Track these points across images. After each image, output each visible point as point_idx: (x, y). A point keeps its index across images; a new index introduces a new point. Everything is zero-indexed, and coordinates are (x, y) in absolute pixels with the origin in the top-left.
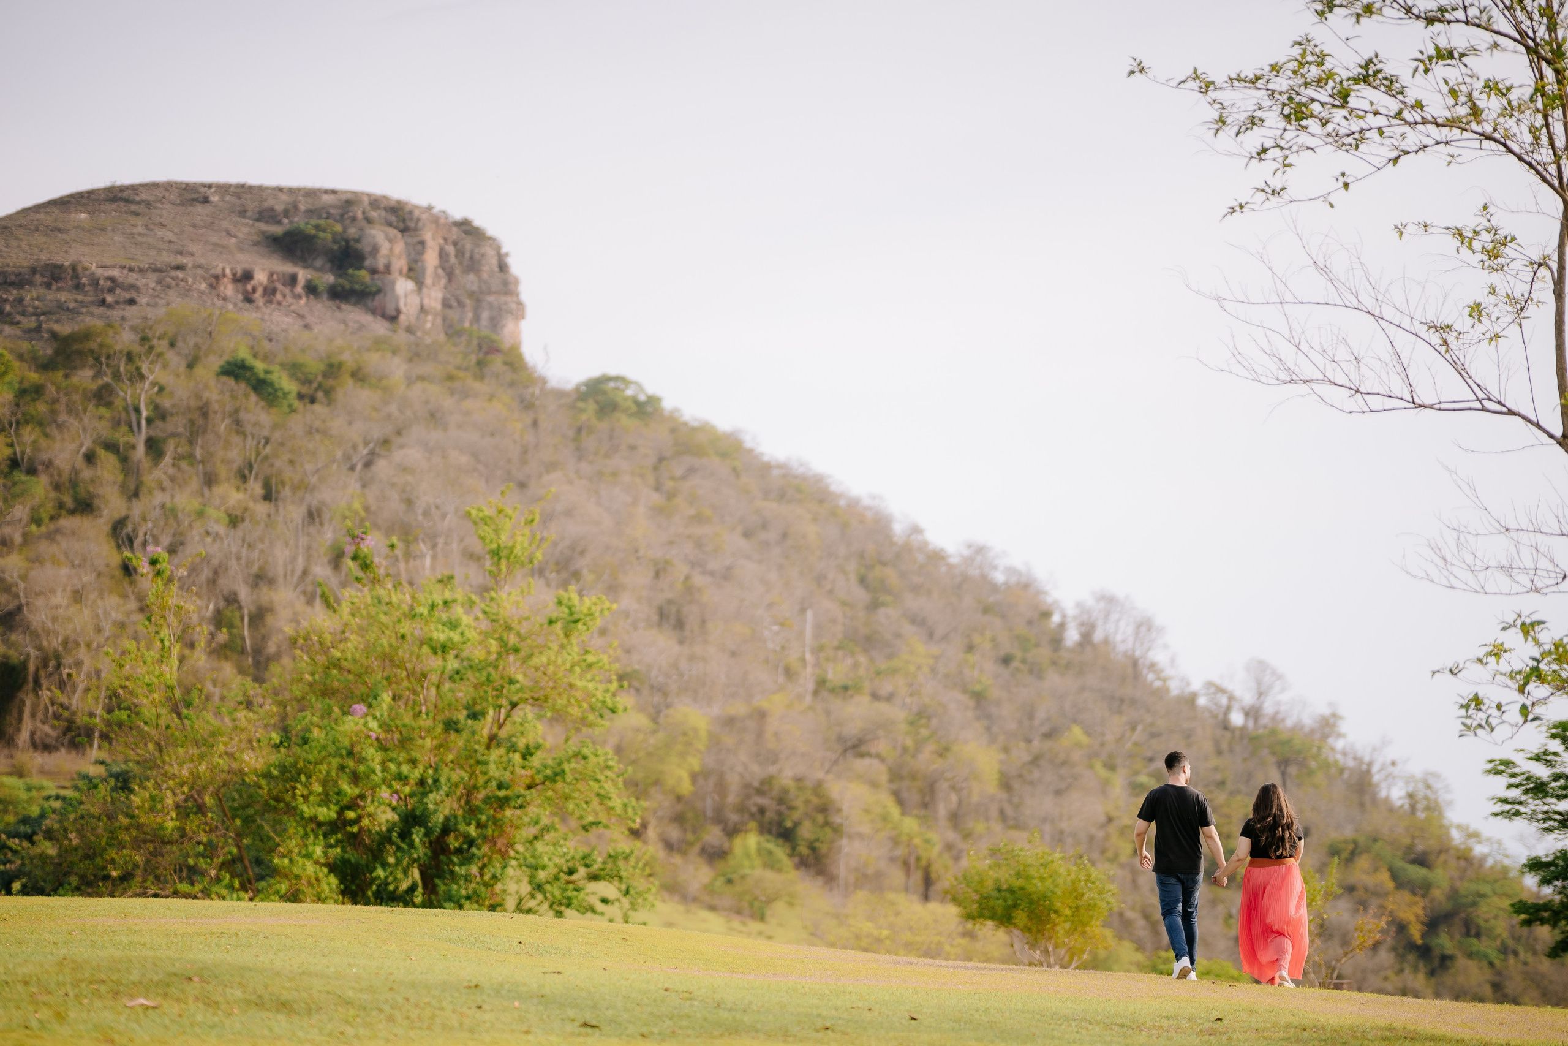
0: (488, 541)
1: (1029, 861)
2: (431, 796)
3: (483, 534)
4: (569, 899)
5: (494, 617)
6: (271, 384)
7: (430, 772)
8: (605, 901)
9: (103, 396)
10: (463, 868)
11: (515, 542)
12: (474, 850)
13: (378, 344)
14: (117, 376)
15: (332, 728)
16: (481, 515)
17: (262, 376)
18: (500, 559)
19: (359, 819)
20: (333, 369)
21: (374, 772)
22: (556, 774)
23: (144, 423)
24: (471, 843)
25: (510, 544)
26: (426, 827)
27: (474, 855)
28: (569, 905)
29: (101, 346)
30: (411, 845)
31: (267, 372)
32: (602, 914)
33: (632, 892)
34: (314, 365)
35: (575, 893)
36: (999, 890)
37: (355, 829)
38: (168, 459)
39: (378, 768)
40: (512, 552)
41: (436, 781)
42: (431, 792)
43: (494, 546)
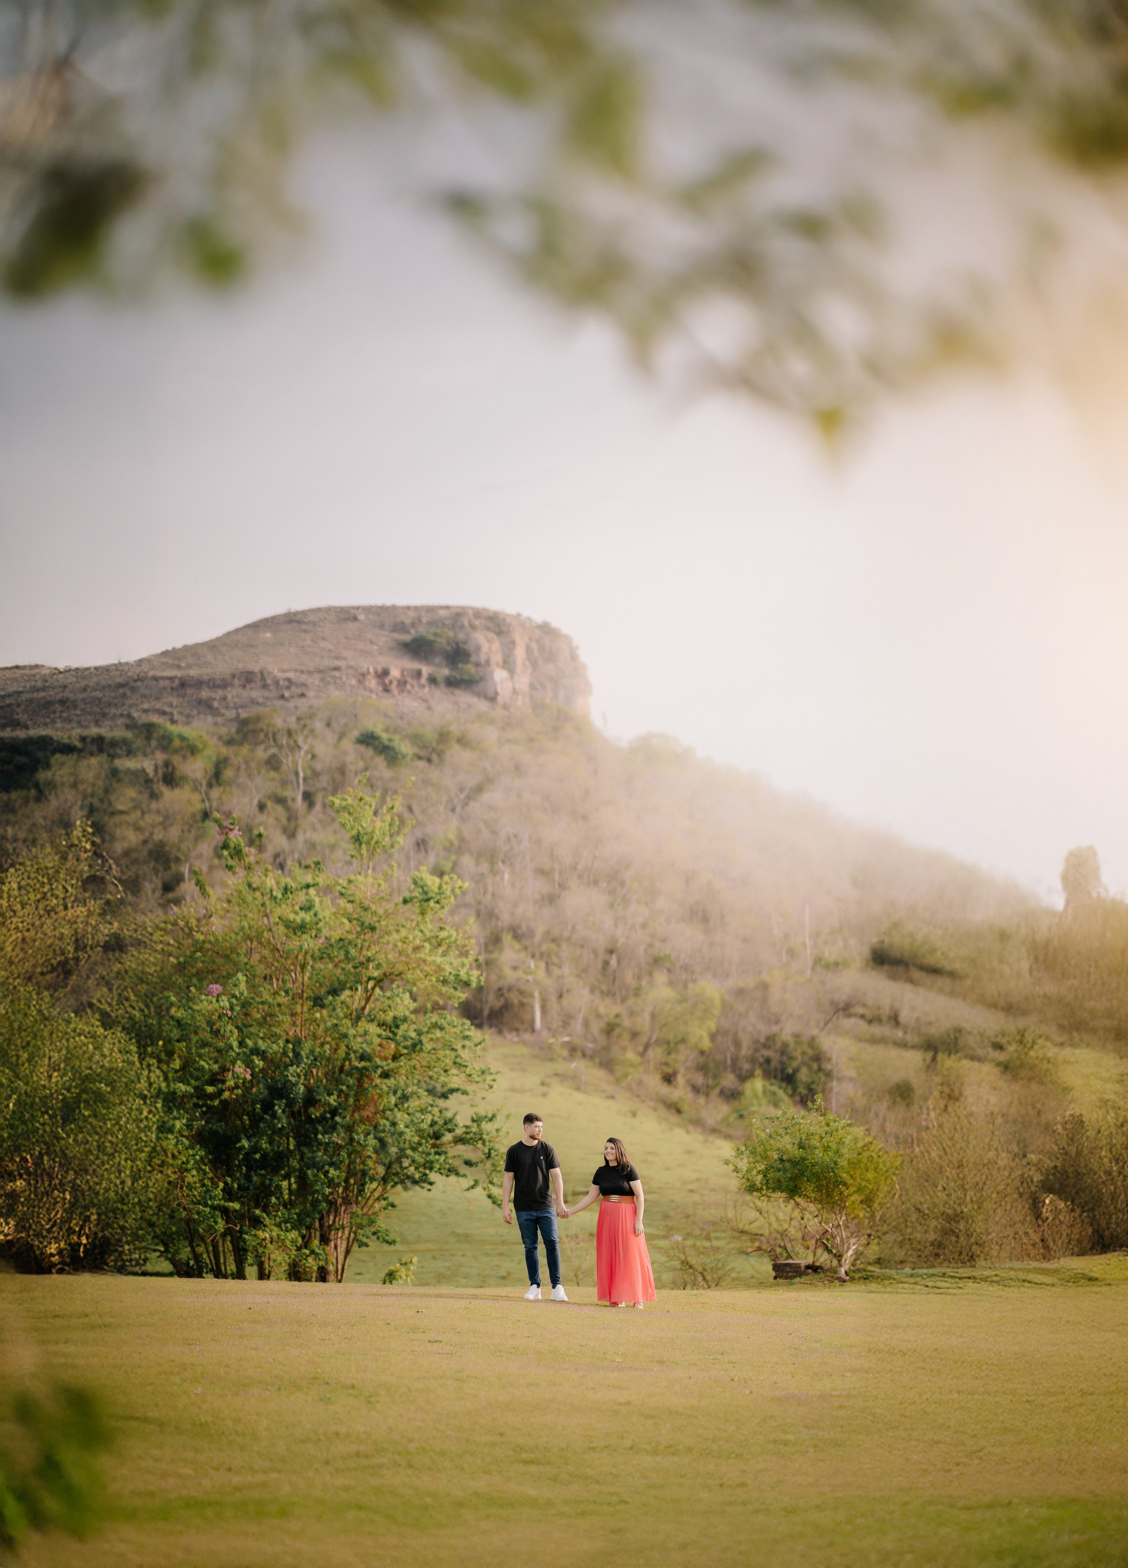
0: (348, 827)
1: (812, 1129)
2: (291, 1069)
3: (343, 821)
4: (432, 1162)
5: (351, 899)
6: (393, 749)
7: (291, 1046)
8: (468, 1163)
9: (273, 763)
10: (326, 1136)
11: (375, 827)
12: (338, 1119)
13: (480, 717)
14: (280, 747)
15: (190, 1008)
16: (344, 803)
17: (386, 743)
18: (361, 844)
19: (220, 1092)
20: (443, 737)
21: (231, 1048)
22: (414, 1046)
23: (301, 781)
24: (334, 1112)
25: (370, 830)
26: (288, 1098)
27: (337, 1123)
28: (431, 1169)
29: (268, 725)
30: (274, 1116)
31: (390, 740)
32: (465, 1176)
33: (493, 1154)
34: (430, 735)
35: (437, 1157)
36: (781, 1160)
37: (216, 1103)
38: (318, 807)
39: (235, 1044)
40: (372, 838)
41: (297, 1055)
42: (292, 1065)
43: (354, 832)
